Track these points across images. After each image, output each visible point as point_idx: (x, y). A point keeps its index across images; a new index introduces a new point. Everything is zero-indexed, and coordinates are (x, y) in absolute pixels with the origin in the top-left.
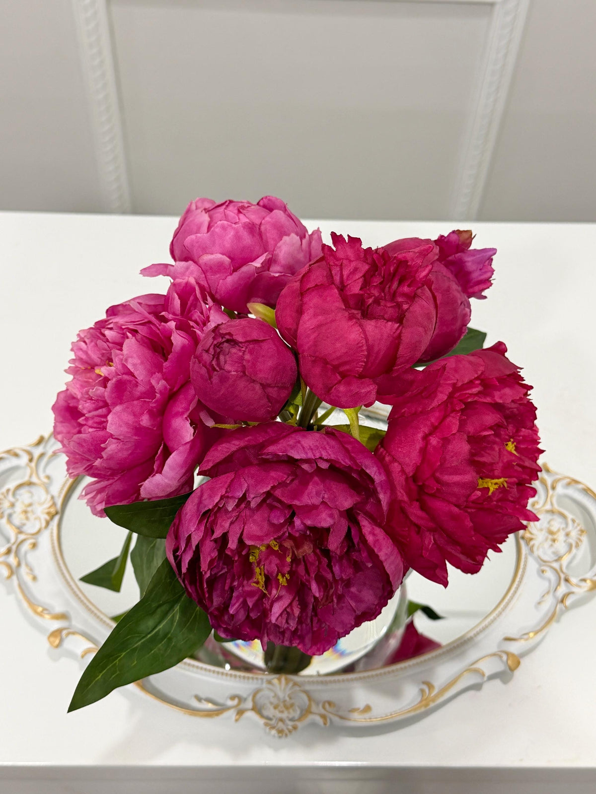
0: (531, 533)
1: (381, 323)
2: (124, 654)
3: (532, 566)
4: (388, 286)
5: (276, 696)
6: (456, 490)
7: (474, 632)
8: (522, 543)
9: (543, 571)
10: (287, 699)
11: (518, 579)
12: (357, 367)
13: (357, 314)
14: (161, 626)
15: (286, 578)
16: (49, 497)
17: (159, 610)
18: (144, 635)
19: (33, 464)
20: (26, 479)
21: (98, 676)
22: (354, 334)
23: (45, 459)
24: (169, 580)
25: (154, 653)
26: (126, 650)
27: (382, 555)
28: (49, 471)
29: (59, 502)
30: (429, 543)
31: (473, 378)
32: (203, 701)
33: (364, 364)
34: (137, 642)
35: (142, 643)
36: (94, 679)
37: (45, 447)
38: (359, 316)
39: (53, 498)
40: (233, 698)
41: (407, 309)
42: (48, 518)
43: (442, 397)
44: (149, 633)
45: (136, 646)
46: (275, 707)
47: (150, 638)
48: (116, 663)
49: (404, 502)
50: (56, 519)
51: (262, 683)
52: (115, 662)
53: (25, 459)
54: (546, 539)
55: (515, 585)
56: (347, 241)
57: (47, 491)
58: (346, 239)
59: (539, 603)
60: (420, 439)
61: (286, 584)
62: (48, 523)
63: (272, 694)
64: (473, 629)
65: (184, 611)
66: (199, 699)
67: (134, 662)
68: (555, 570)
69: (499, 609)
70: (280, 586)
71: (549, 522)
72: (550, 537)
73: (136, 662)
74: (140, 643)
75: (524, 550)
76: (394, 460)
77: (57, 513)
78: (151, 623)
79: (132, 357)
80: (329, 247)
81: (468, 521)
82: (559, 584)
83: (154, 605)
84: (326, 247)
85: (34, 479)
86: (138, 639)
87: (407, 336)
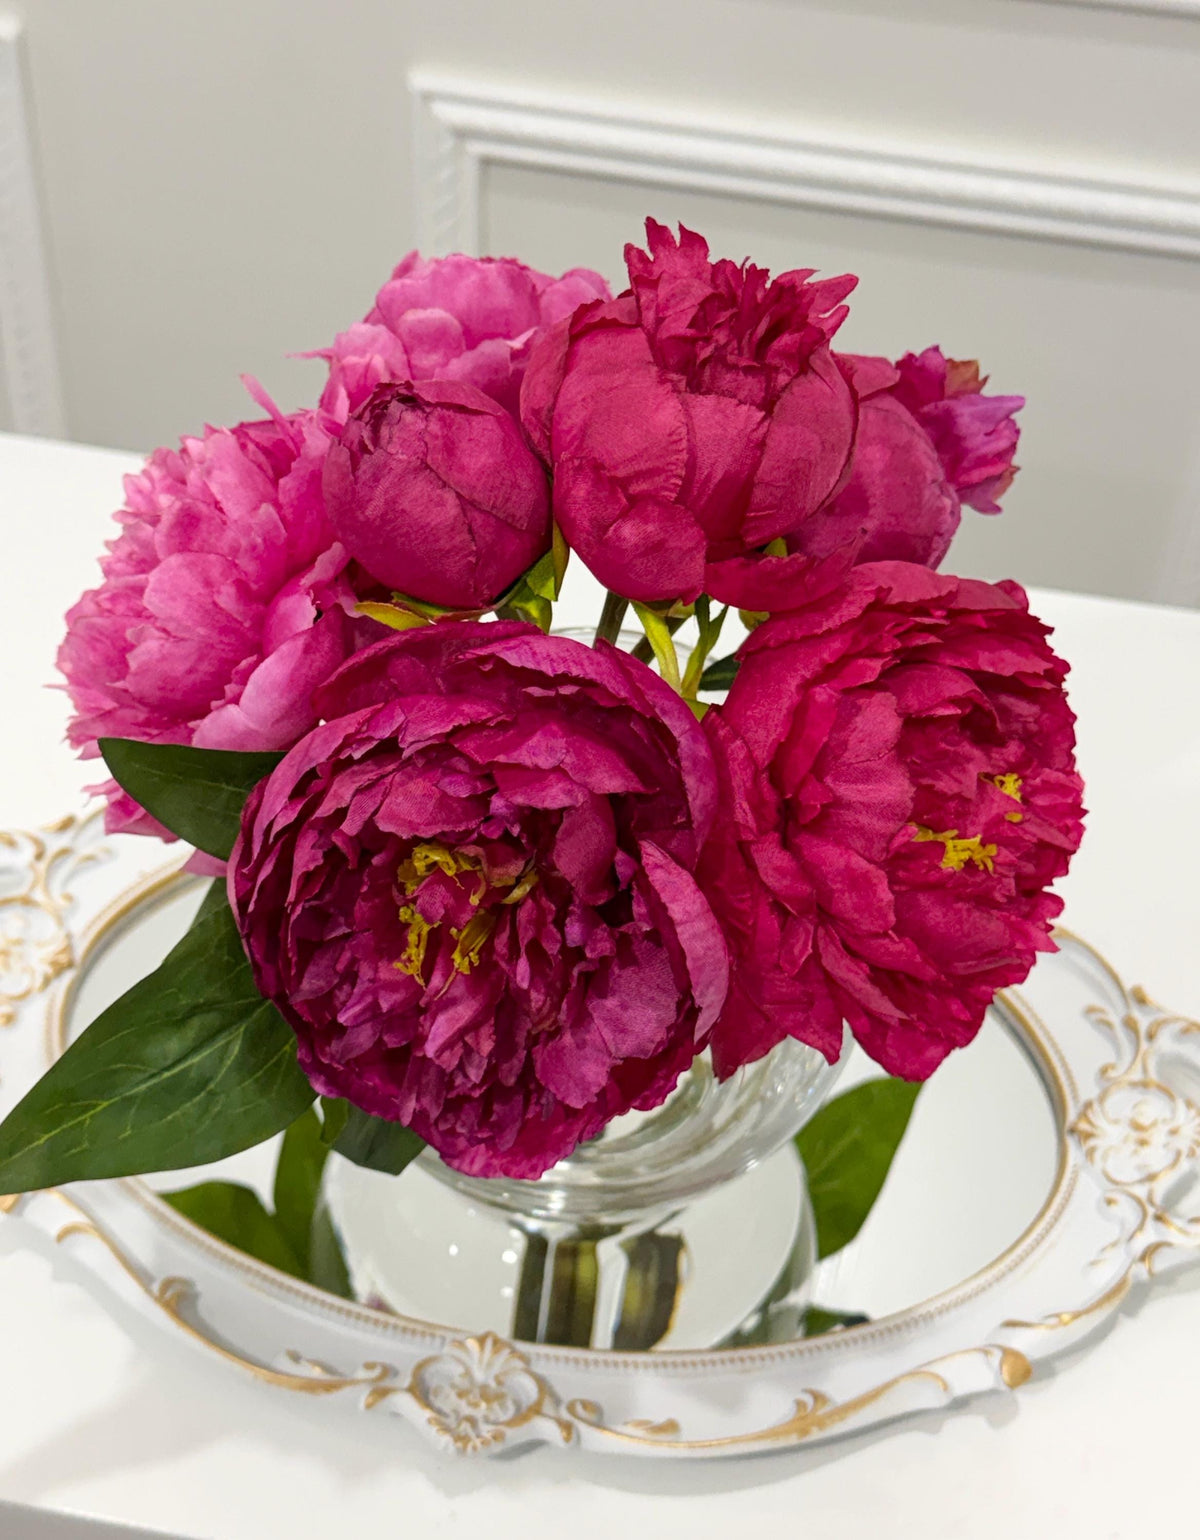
0: (1090, 1122)
1: (728, 403)
2: (105, 1104)
3: (1087, 1188)
4: (749, 332)
5: (468, 1373)
6: (864, 819)
7: (938, 1304)
8: (1071, 1142)
9: (1109, 1202)
10: (493, 1384)
11: (1050, 1213)
12: (666, 489)
13: (680, 381)
14: (196, 1059)
15: (471, 963)
16: (62, 934)
17: (196, 1022)
18: (155, 1071)
19: (42, 866)
20: (21, 891)
21: (39, 1139)
22: (667, 414)
23: (69, 864)
24: (226, 958)
25: (171, 1122)
26: (111, 1098)
27: (676, 911)
28: (73, 888)
29: (80, 948)
30: (802, 952)
31: (929, 597)
32: (303, 1362)
33: (680, 483)
34: (138, 1084)
35: (149, 1088)
36: (30, 1143)
37: (75, 838)
38: (682, 385)
39: (69, 936)
40: (369, 1366)
41: (787, 386)
42: (49, 970)
43: (852, 610)
44: (168, 1068)
45: (133, 1092)
46: (461, 1395)
47: (168, 1078)
48: (81, 1123)
49: (747, 828)
50: (68, 977)
51: (443, 1344)
52: (80, 1119)
53: (28, 851)
54: (1125, 1140)
55: (1042, 1225)
56: (678, 244)
57: (60, 921)
58: (677, 236)
59: (1093, 1263)
60: (793, 689)
61: (467, 972)
62: (47, 981)
63: (460, 1370)
64: (931, 1300)
65: (253, 1043)
66: (296, 1358)
67: (125, 1130)
68: (1139, 1201)
69: (1002, 1266)
70: (454, 974)
71: (1135, 1106)
72: (1135, 1135)
73: (128, 1133)
74: (143, 1087)
75: (1074, 1155)
76: (736, 734)
77: (70, 965)
78: (174, 1045)
79: (221, 468)
80: (641, 253)
81: (884, 890)
82: (1141, 1227)
83: (185, 1001)
84: (635, 251)
85: (38, 895)
86: (140, 1076)
87: (782, 441)
